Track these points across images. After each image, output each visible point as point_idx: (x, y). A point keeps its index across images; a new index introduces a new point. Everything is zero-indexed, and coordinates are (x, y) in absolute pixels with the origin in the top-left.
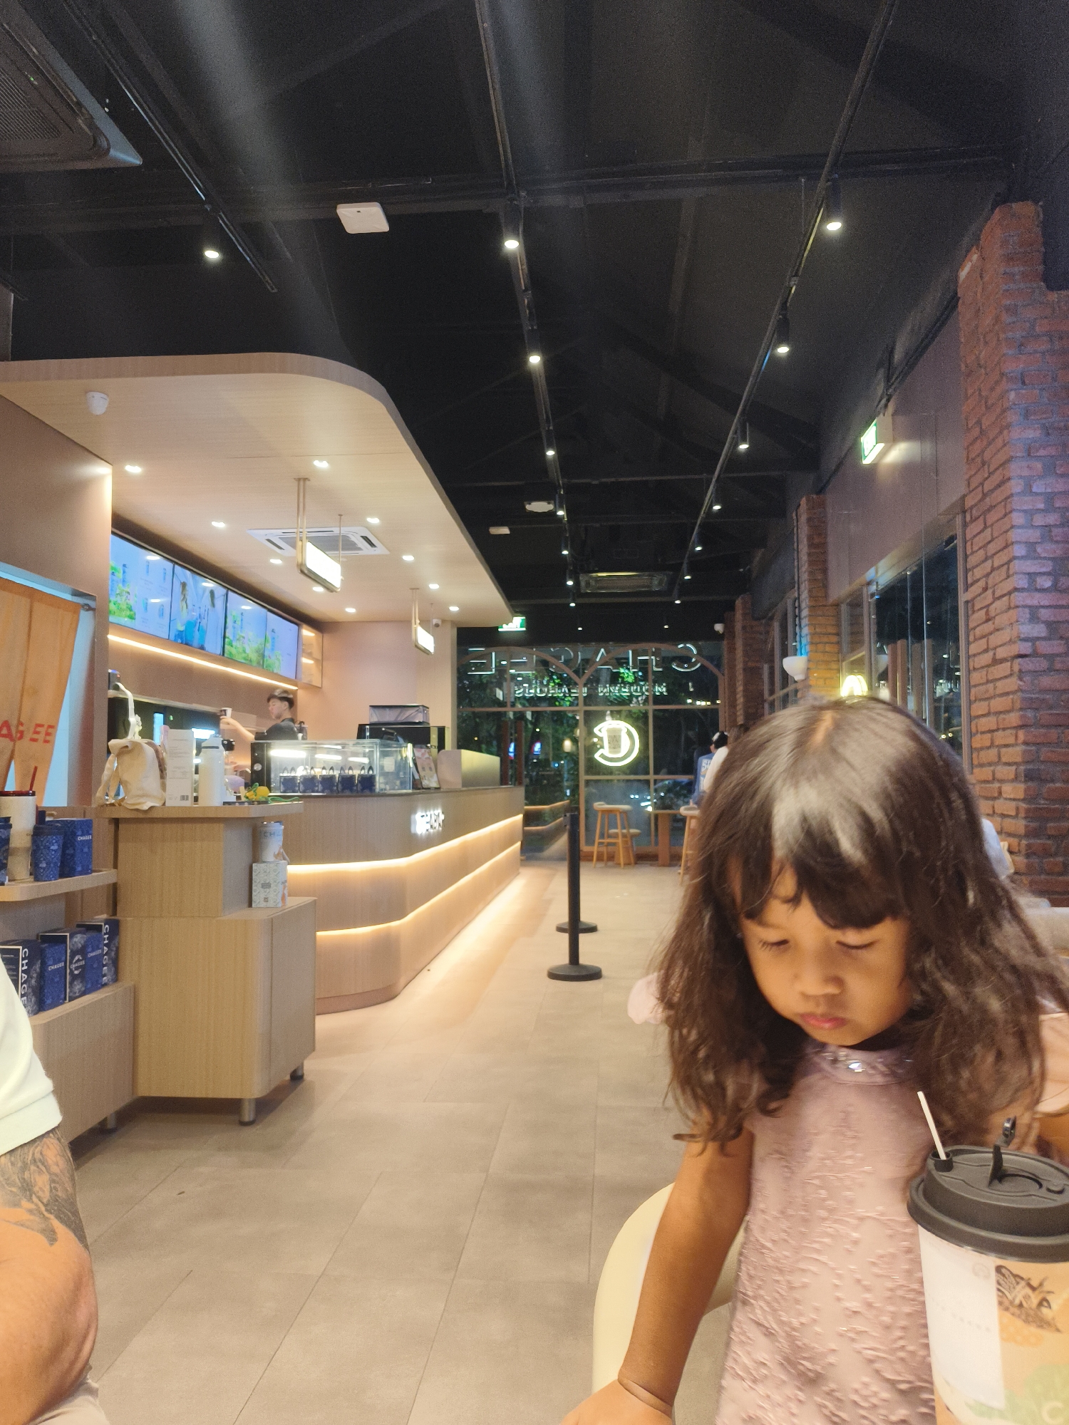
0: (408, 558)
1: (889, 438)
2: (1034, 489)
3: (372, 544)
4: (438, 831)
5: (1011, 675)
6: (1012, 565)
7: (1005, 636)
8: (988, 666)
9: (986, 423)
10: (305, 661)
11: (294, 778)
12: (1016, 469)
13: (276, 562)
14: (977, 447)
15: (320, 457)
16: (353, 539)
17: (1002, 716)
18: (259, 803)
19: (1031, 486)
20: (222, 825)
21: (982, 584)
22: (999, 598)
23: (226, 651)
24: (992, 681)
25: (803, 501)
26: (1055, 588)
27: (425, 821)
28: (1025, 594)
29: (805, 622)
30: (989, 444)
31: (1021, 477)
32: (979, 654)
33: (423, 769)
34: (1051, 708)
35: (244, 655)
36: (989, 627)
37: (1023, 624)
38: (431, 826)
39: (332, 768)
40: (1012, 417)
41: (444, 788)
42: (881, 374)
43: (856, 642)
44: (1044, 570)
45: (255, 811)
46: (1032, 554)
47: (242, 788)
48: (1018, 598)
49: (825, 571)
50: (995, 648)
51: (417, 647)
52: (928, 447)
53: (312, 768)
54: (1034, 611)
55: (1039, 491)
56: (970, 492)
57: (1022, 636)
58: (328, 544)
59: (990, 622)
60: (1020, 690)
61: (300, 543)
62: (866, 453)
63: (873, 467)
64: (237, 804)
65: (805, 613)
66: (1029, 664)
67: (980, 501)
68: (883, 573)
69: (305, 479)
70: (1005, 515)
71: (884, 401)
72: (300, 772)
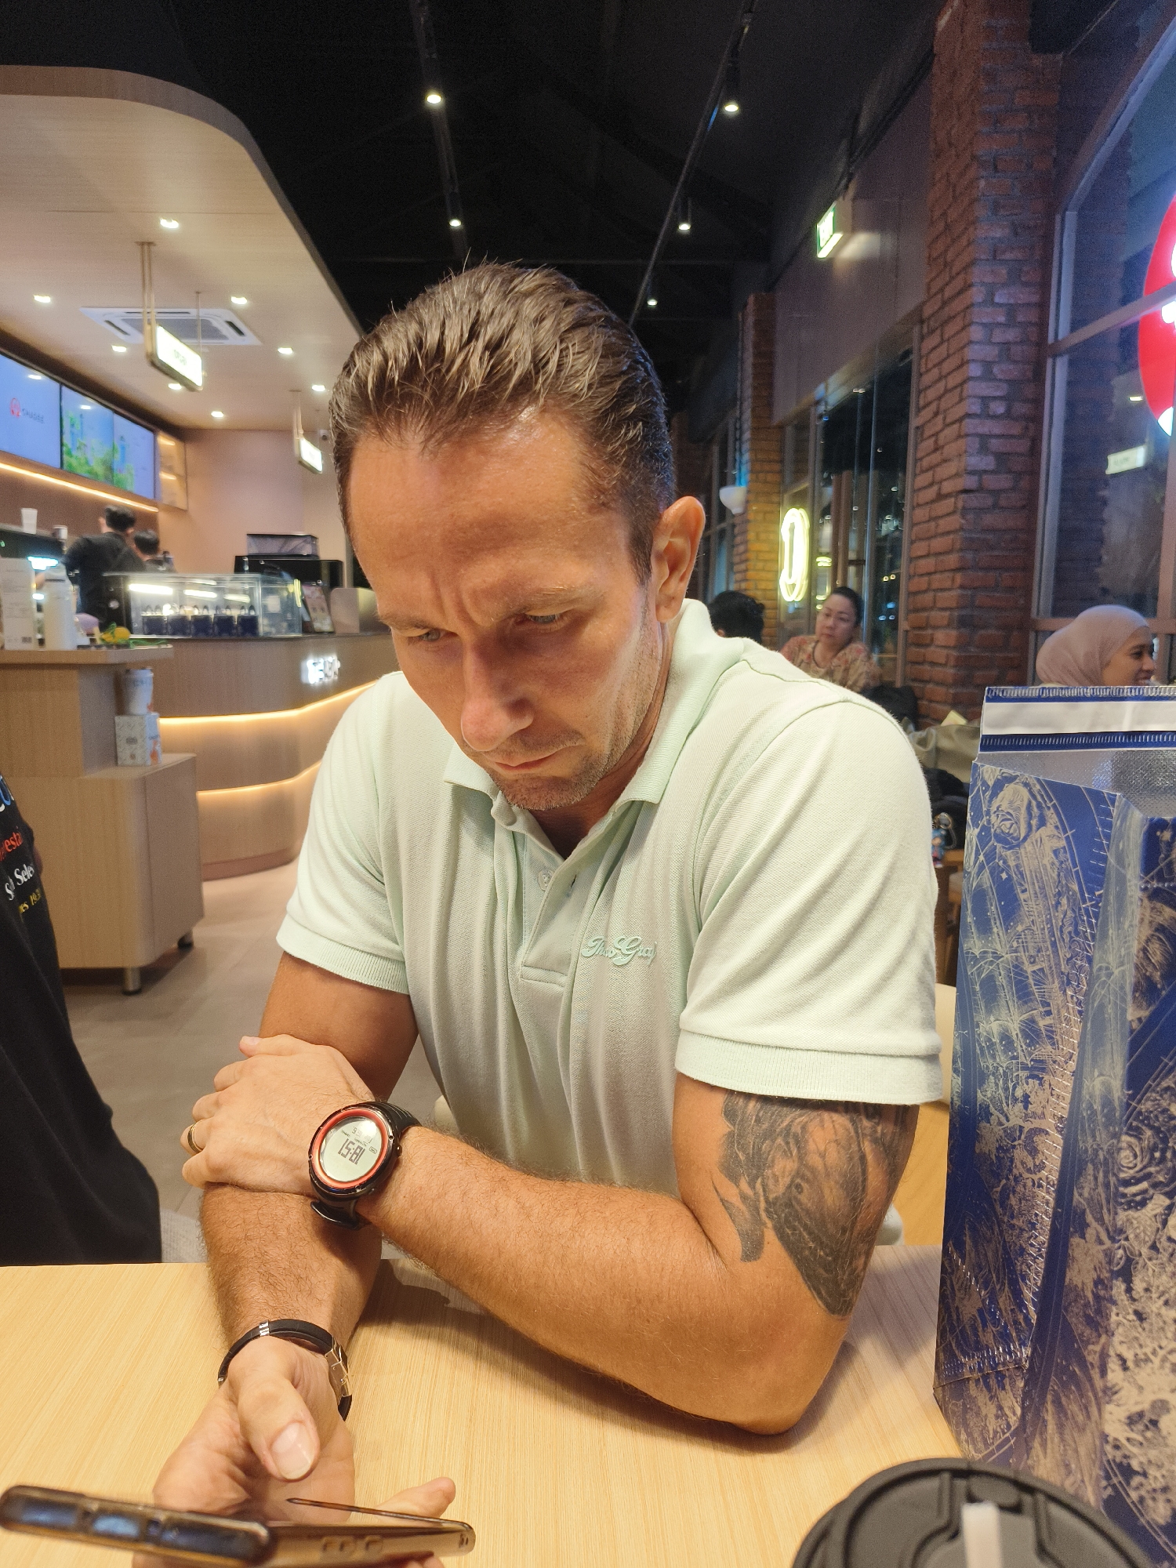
0: (286, 351)
1: (848, 226)
2: (997, 300)
3: (240, 332)
4: (334, 681)
5: (954, 512)
6: (966, 386)
7: (951, 468)
8: (933, 501)
9: (953, 215)
10: (166, 477)
11: (159, 619)
12: (978, 274)
13: (119, 349)
14: (940, 246)
15: (170, 215)
16: (215, 324)
17: (941, 558)
18: (119, 646)
19: (993, 295)
20: (75, 673)
21: (933, 407)
22: (948, 425)
23: (65, 462)
24: (936, 518)
25: (751, 299)
26: (1008, 415)
27: (318, 669)
28: (976, 421)
29: (746, 446)
30: (953, 241)
31: (983, 284)
32: (925, 488)
33: (314, 609)
34: (992, 548)
35: (87, 468)
36: (935, 458)
37: (971, 455)
38: (326, 675)
39: (206, 607)
40: (981, 211)
41: (339, 631)
42: (844, 145)
43: (800, 472)
44: (998, 394)
45: (114, 657)
46: (988, 376)
47: (96, 630)
48: (969, 425)
49: (770, 385)
50: (940, 482)
51: (301, 463)
52: (890, 242)
53: (181, 606)
54: (984, 438)
55: (1002, 301)
56: (930, 298)
57: (969, 468)
58: (184, 330)
59: (938, 452)
60: (962, 529)
61: (148, 328)
62: (821, 245)
63: (830, 262)
64: (93, 649)
65: (747, 435)
66: (974, 501)
67: (942, 308)
68: (834, 390)
69: (150, 244)
70: (963, 328)
71: (844, 182)
72: (167, 612)
